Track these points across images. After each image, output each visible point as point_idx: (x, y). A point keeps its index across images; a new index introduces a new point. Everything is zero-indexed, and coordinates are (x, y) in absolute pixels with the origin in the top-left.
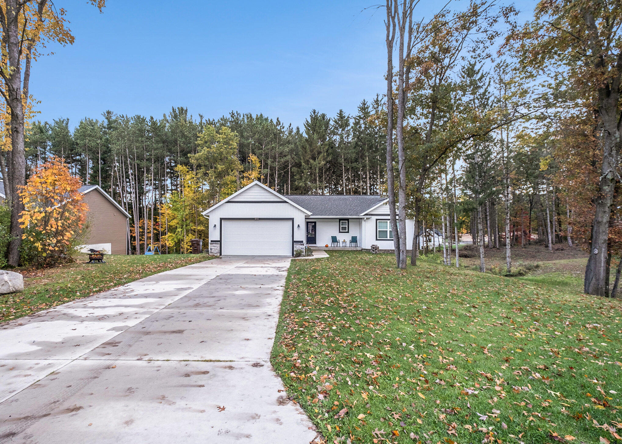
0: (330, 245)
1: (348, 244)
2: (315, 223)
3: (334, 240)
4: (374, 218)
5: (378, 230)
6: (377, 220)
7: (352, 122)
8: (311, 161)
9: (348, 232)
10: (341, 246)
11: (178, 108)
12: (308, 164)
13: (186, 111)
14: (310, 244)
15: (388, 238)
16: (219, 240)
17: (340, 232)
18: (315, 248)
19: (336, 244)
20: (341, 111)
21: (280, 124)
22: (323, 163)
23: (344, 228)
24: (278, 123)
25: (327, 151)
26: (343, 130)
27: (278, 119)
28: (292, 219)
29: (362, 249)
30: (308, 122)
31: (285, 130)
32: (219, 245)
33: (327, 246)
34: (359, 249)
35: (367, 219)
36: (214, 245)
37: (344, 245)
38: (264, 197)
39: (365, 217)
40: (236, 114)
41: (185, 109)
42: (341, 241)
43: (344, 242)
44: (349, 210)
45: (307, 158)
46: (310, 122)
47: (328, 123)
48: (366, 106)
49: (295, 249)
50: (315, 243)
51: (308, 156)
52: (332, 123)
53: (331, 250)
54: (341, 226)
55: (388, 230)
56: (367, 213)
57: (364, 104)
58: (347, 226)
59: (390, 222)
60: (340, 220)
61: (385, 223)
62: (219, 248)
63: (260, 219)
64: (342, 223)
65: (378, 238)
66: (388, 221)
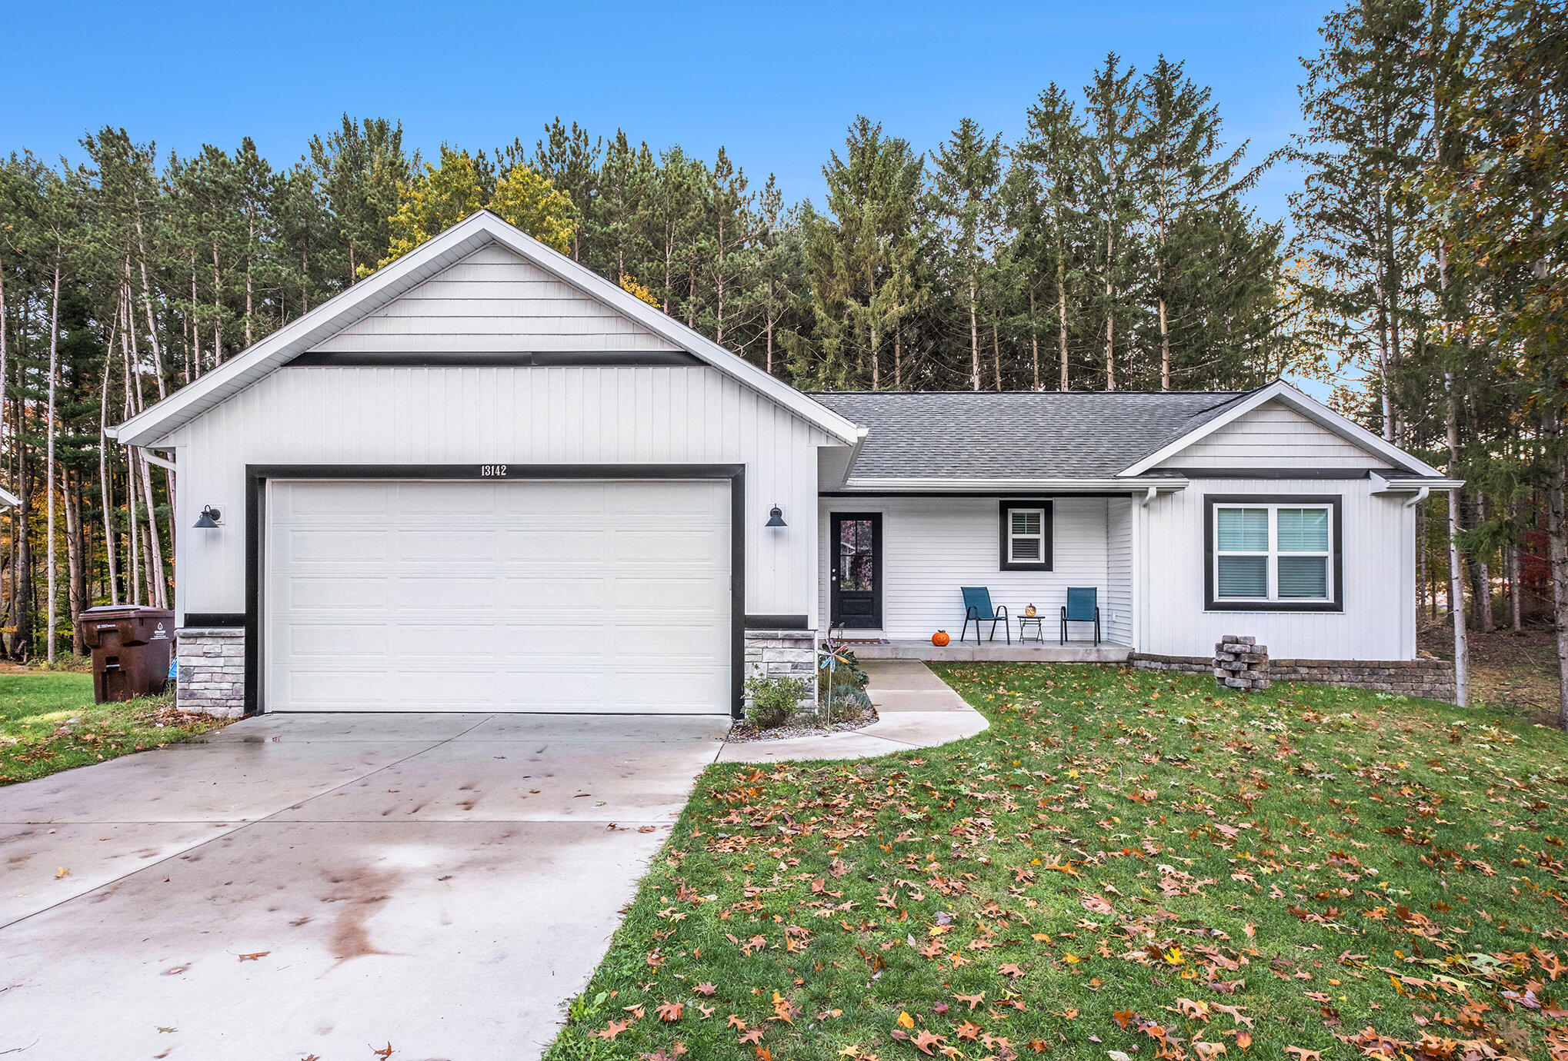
0: (954, 634)
1: (1051, 629)
2: (876, 519)
3: (977, 604)
4: (1198, 489)
5: (1217, 552)
6: (1210, 500)
7: (1005, 165)
8: (853, 304)
9: (1048, 566)
10: (1015, 636)
11: (367, 123)
12: (838, 318)
13: (397, 136)
14: (847, 626)
15: (1273, 596)
16: (241, 609)
17: (1005, 566)
18: (874, 653)
19: (986, 625)
20: (967, 124)
21: (730, 172)
22: (897, 310)
23: (1026, 547)
24: (724, 165)
25: (912, 269)
26: (975, 196)
27: (722, 152)
28: (733, 476)
29: (1132, 659)
30: (839, 164)
31: (747, 193)
32: (239, 649)
33: (939, 641)
34: (1113, 654)
35: (1163, 493)
36: (210, 645)
37: (1030, 631)
39: (1153, 486)
40: (569, 133)
41: (394, 128)
42: (1016, 610)
43: (1030, 617)
44: (1055, 451)
45: (835, 297)
46: (847, 163)
47: (913, 173)
48: (1058, 110)
49: (750, 672)
50: (878, 624)
51: (839, 288)
52: (932, 168)
53: (965, 662)
54: (1011, 536)
55: (1273, 554)
56: (1165, 461)
57: (1053, 102)
58: (1041, 537)
59: (1279, 510)
60: (1008, 503)
61: (1257, 516)
62: (242, 661)
63: (519, 473)
64: (1015, 517)
65: (1216, 599)
66: (1273, 508)
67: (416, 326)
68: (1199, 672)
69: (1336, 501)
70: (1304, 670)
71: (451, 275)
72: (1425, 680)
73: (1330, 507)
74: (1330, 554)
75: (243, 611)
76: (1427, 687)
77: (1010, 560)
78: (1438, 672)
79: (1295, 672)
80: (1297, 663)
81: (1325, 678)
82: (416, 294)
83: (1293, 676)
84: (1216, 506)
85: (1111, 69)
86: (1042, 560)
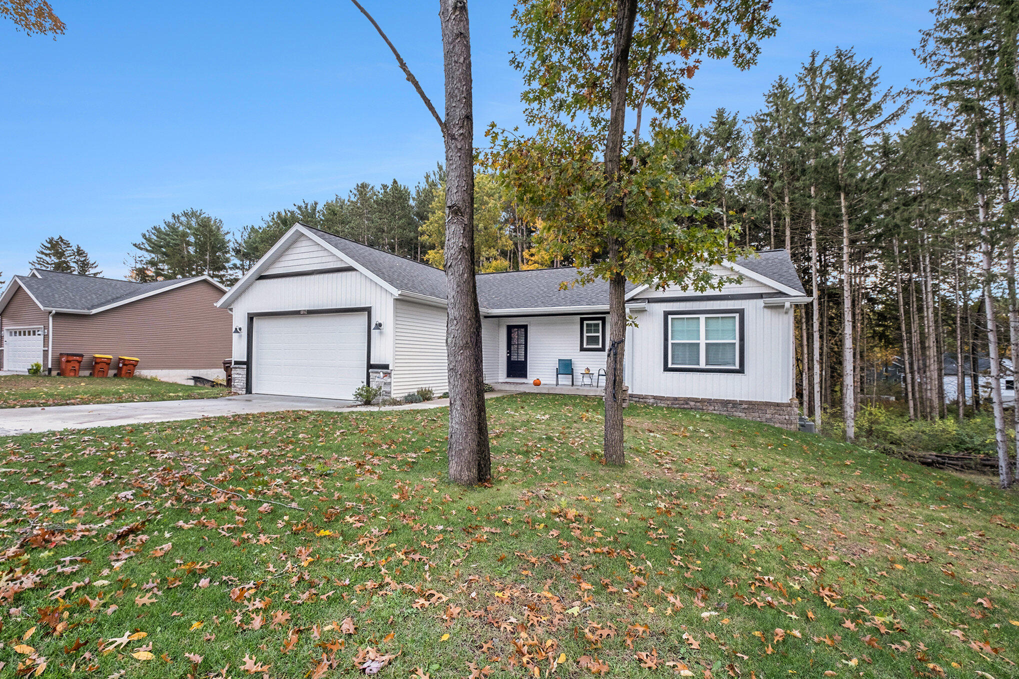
2: (525, 327)
3: (566, 367)
4: (659, 308)
5: (670, 342)
6: (667, 314)
9: (602, 349)
14: (514, 376)
15: (703, 365)
17: (582, 349)
23: (593, 340)
28: (368, 310)
32: (245, 372)
33: (536, 383)
36: (239, 371)
37: (586, 381)
38: (316, 260)
39: (627, 308)
42: (582, 370)
43: (588, 373)
49: (371, 385)
50: (525, 376)
53: (545, 394)
54: (585, 335)
55: (703, 342)
56: (638, 294)
57: (781, 86)
58: (600, 334)
59: (706, 318)
60: (584, 318)
61: (695, 321)
62: (245, 376)
63: (310, 312)
64: (587, 325)
65: (670, 366)
66: (702, 317)
67: (286, 264)
68: (636, 401)
69: (741, 312)
70: (692, 403)
71: (295, 246)
72: (768, 412)
73: (737, 315)
74: (737, 341)
75: (246, 360)
76: (768, 416)
77: (585, 346)
78: (777, 408)
79: (687, 404)
80: (689, 399)
81: (704, 408)
82: (287, 253)
83: (686, 406)
84: (670, 317)
85: (813, 60)
86: (600, 346)
